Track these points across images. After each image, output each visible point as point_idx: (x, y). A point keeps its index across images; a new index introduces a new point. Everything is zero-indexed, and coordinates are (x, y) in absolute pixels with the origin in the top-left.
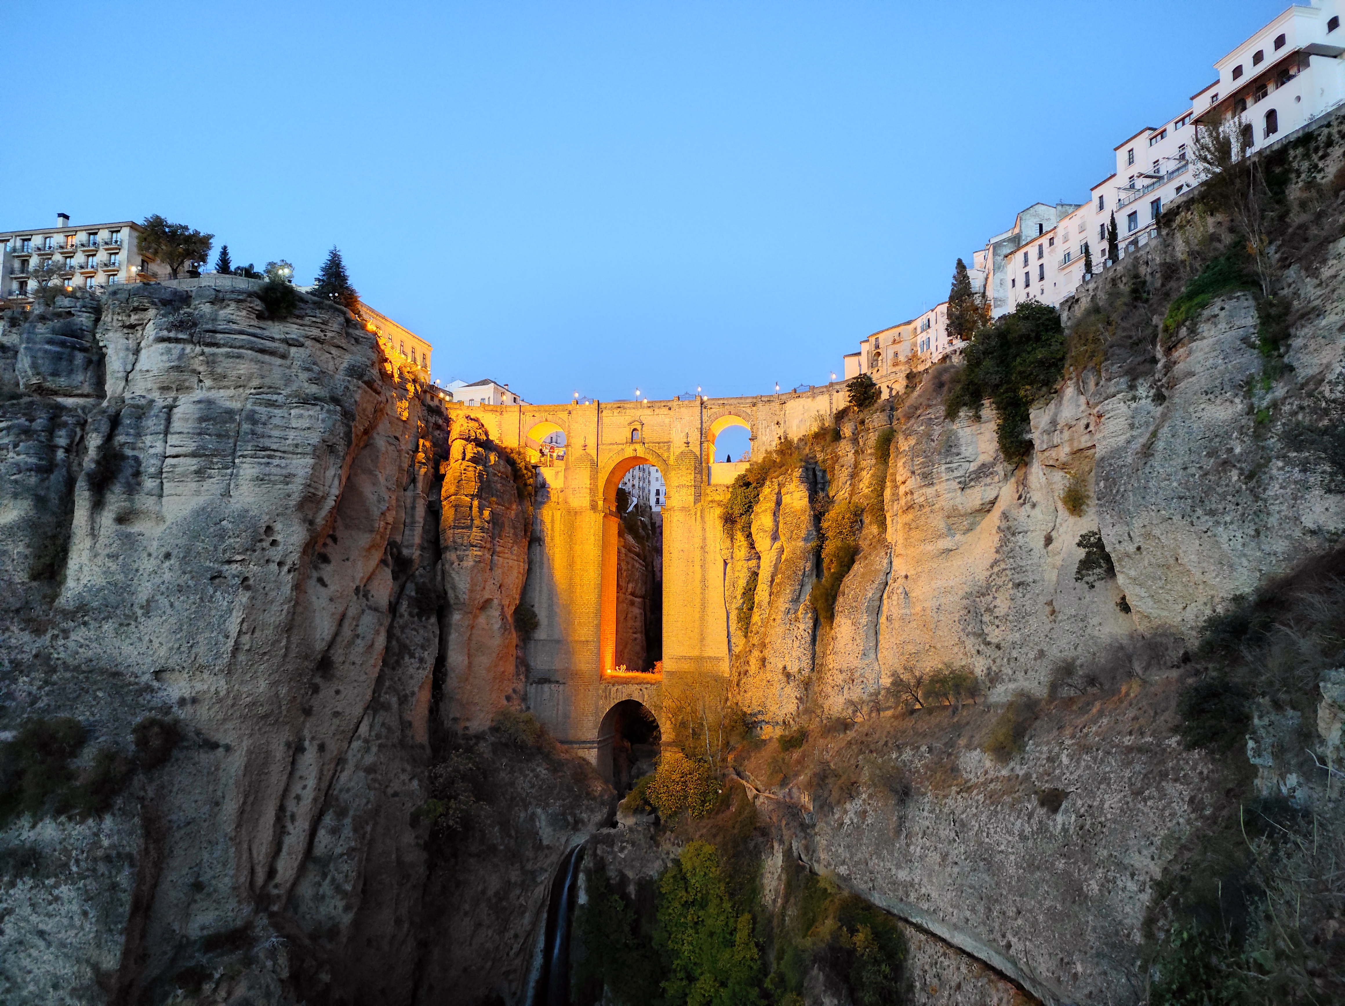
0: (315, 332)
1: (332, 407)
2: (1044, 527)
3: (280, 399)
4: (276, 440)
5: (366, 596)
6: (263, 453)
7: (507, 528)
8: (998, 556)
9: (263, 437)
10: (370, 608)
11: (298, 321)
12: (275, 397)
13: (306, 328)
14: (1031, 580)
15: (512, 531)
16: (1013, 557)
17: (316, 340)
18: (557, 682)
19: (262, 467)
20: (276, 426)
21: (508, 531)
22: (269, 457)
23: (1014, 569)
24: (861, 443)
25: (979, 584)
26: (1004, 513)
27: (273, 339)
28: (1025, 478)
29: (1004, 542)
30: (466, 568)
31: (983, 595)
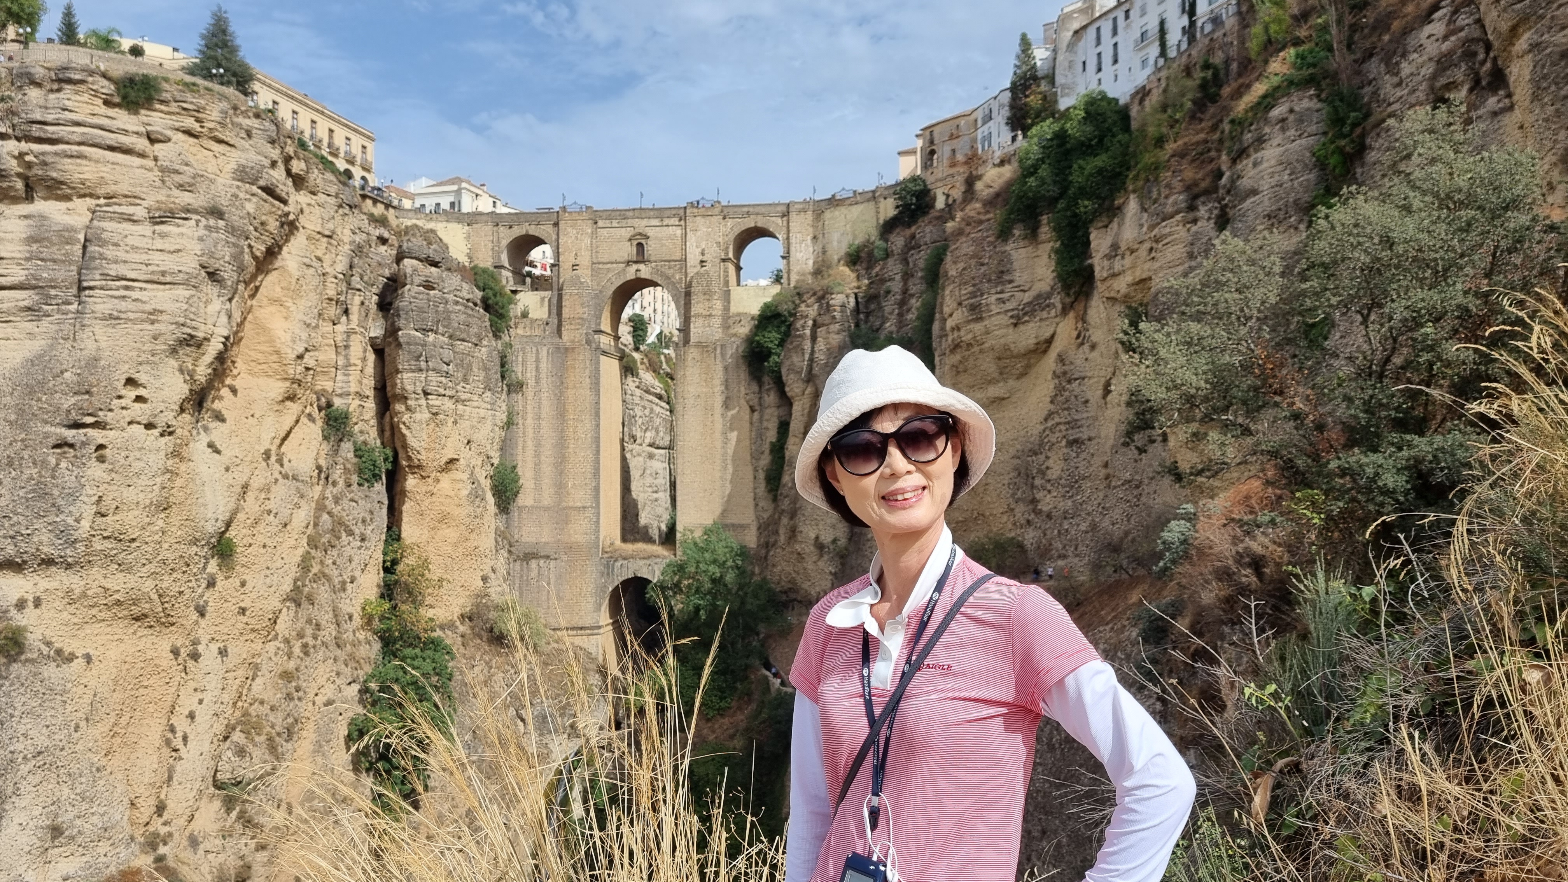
0: (190, 123)
1: (212, 222)
2: (1103, 373)
3: (139, 212)
4: (134, 266)
5: (280, 462)
6: (118, 283)
7: (475, 369)
8: (1052, 407)
9: (116, 262)
10: (286, 477)
11: (162, 107)
12: (131, 210)
13: (174, 117)
14: (1086, 437)
15: (482, 374)
16: (1068, 409)
17: (189, 133)
18: (548, 557)
19: (116, 301)
20: (134, 248)
21: (477, 375)
22: (127, 288)
23: (1068, 423)
24: (911, 265)
25: (1032, 439)
26: (1059, 355)
27: (126, 132)
28: (1085, 312)
29: (1060, 390)
30: (420, 422)
31: (1036, 454)
